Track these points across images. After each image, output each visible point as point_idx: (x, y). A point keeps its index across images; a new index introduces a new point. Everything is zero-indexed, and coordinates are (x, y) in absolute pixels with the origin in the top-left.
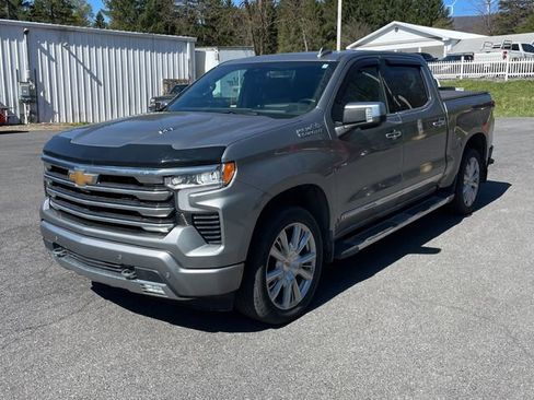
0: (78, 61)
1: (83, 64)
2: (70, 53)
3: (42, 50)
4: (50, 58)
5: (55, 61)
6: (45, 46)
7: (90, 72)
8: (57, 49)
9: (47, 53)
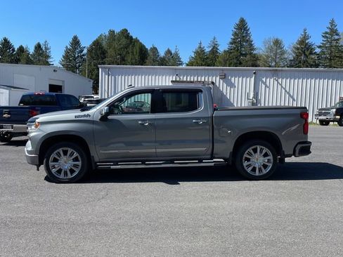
0: (282, 87)
1: (285, 89)
2: (278, 83)
3: (262, 82)
4: (266, 86)
5: (269, 87)
6: (264, 80)
7: (289, 93)
8: (271, 81)
9: (265, 83)
